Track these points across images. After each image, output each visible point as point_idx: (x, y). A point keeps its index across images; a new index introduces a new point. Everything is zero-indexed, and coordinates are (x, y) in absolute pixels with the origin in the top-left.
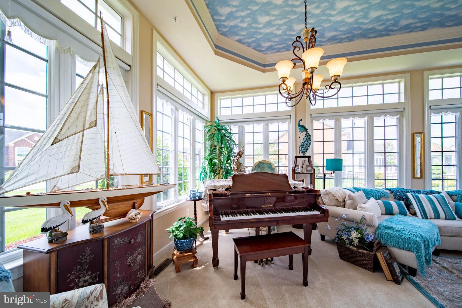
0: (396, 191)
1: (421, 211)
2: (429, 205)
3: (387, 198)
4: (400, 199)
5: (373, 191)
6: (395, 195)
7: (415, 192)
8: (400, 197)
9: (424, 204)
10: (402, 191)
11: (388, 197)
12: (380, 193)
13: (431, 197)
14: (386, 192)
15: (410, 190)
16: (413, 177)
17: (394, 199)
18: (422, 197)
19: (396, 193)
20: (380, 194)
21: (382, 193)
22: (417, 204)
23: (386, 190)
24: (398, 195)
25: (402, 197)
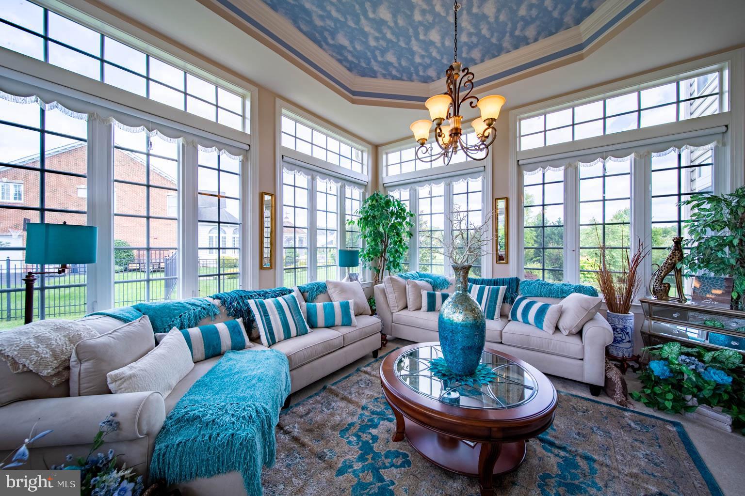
0: (230, 300)
1: (267, 331)
2: (278, 317)
3: (213, 318)
4: (237, 313)
5: (184, 307)
6: (229, 309)
7: (260, 296)
8: (236, 310)
9: (271, 317)
10: (241, 297)
11: (215, 315)
12: (200, 308)
13: (280, 301)
14: (213, 305)
15: (255, 292)
16: (261, 267)
17: (226, 316)
18: (269, 302)
19: (231, 303)
20: (200, 311)
21: (204, 309)
22: (262, 320)
23: (214, 299)
24: (233, 306)
25: (241, 310)
